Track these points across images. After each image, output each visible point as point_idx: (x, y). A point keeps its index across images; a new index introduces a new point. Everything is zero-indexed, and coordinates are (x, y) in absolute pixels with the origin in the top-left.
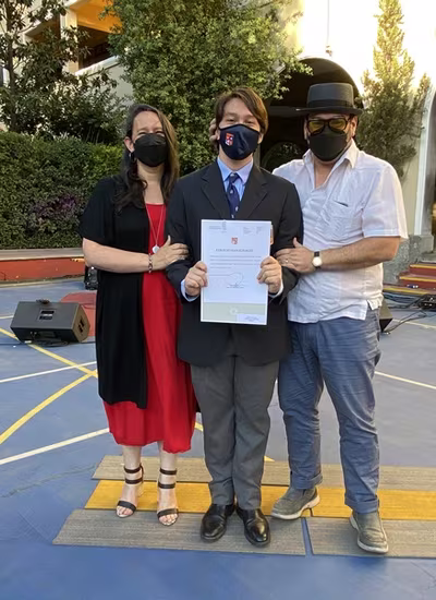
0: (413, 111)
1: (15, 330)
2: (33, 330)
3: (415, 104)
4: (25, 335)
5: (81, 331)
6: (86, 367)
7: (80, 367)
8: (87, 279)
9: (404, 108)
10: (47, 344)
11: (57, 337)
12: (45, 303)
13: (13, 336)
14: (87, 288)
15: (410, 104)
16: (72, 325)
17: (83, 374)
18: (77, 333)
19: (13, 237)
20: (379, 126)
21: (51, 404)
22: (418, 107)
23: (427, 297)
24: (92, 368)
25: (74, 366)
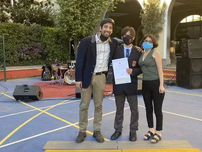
0: (161, 15)
1: (14, 96)
2: (22, 96)
3: (162, 12)
4: (18, 98)
5: (40, 96)
6: (41, 109)
7: (39, 109)
9: (158, 13)
10: (26, 101)
11: (30, 99)
12: (26, 86)
13: (14, 98)
14: (43, 80)
15: (160, 12)
16: (36, 94)
17: (40, 112)
18: (38, 97)
19: (15, 62)
20: (149, 20)
22: (163, 13)
23: (168, 81)
24: (43, 110)
25: (37, 109)
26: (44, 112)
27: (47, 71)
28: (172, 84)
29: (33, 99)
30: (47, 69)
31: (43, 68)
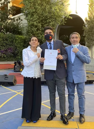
5: (15, 82)
6: (17, 92)
7: (15, 92)
8: (14, 69)
10: (6, 86)
11: (9, 84)
12: (6, 75)
14: (15, 72)
16: (12, 81)
21: (9, 101)
24: (18, 92)
25: (14, 91)
26: (19, 93)
27: (17, 66)
30: (17, 64)
31: (15, 63)
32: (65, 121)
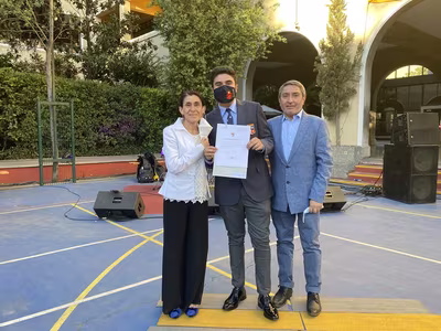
0: (354, 66)
1: (97, 211)
3: (355, 61)
4: (102, 213)
5: (140, 210)
6: (144, 234)
7: (141, 234)
9: (348, 64)
10: (116, 220)
11: (123, 215)
12: (116, 192)
13: (94, 214)
14: (139, 182)
15: (352, 61)
16: (134, 207)
17: (143, 239)
18: (137, 211)
19: (89, 148)
20: (332, 75)
21: (124, 260)
22: (357, 64)
23: (367, 187)
24: (149, 235)
25: (137, 234)
26: (151, 239)
27: (146, 166)
28: (375, 194)
29: (129, 215)
30: (146, 162)
31: (140, 160)
32: (269, 310)
